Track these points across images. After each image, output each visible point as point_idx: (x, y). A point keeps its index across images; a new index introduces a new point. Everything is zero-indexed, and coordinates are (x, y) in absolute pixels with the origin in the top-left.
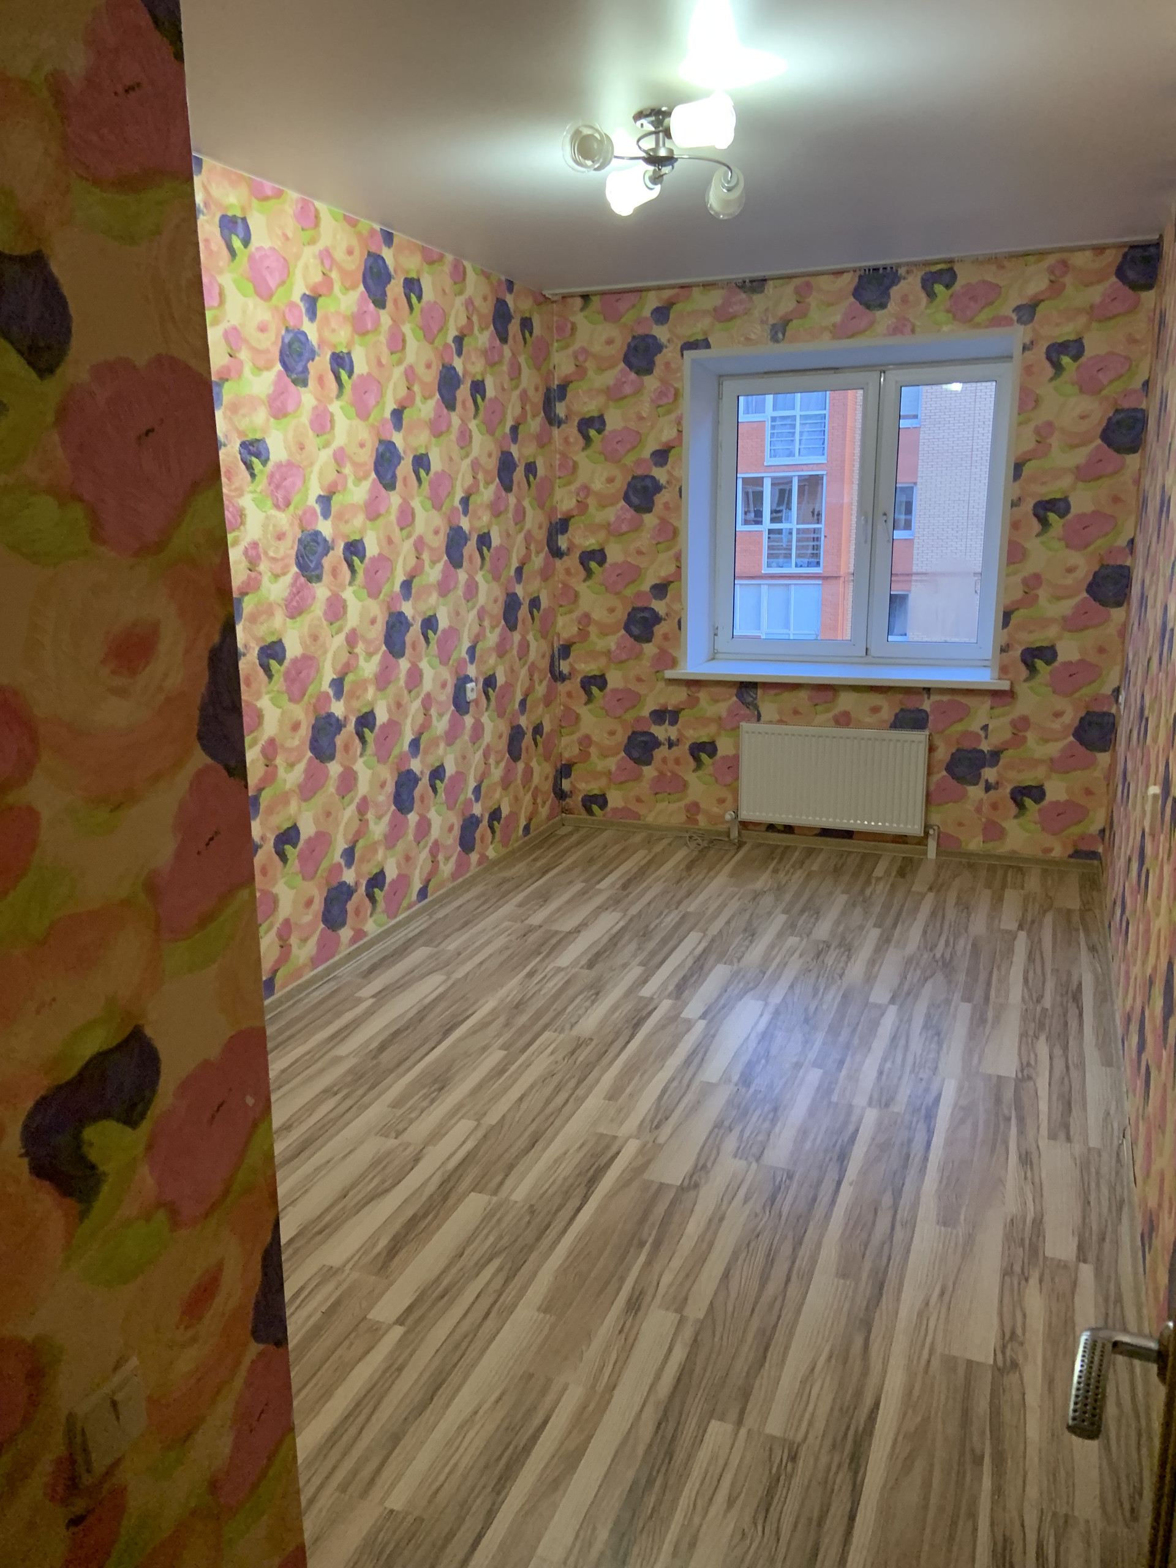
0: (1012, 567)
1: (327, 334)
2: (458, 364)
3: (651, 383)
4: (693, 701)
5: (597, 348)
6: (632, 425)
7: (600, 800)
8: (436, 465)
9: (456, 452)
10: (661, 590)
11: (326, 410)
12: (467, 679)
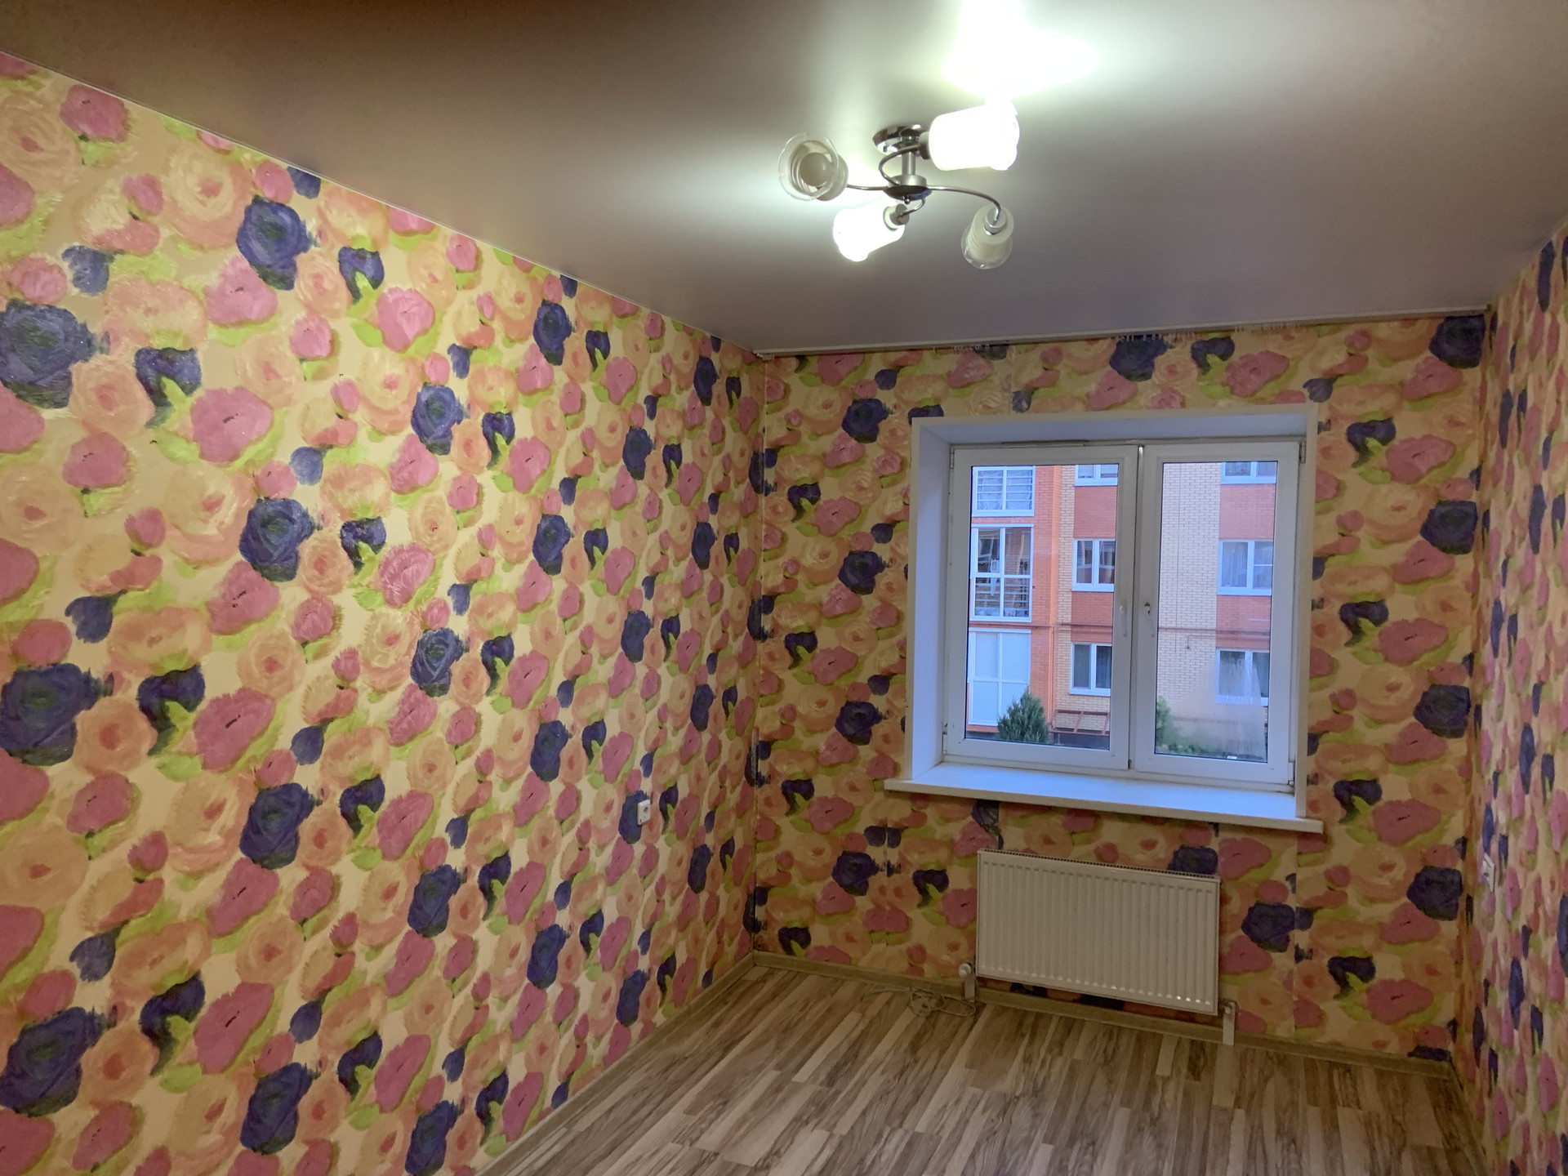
0: (1317, 681)
1: (481, 392)
2: (649, 427)
3: (873, 450)
4: (919, 819)
5: (813, 411)
6: (850, 495)
7: (801, 935)
8: (615, 541)
9: (641, 525)
10: (881, 682)
11: (472, 480)
12: (641, 796)
